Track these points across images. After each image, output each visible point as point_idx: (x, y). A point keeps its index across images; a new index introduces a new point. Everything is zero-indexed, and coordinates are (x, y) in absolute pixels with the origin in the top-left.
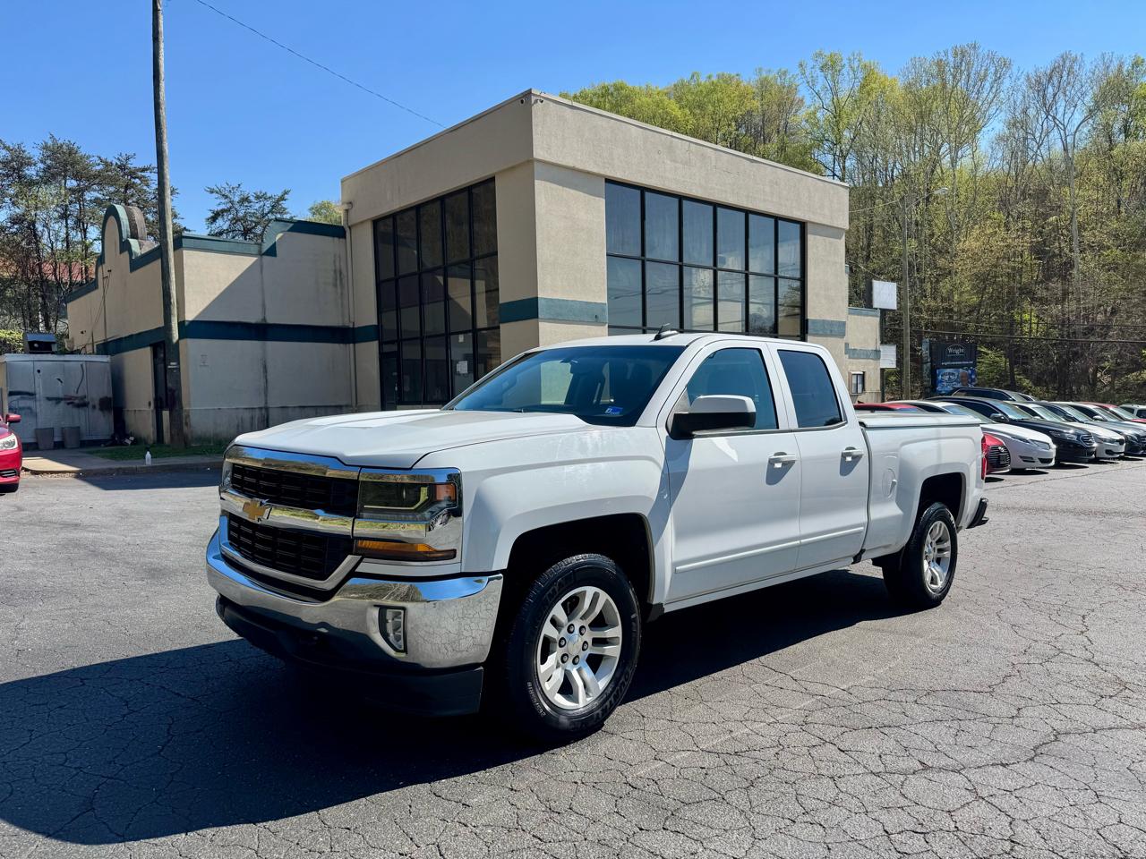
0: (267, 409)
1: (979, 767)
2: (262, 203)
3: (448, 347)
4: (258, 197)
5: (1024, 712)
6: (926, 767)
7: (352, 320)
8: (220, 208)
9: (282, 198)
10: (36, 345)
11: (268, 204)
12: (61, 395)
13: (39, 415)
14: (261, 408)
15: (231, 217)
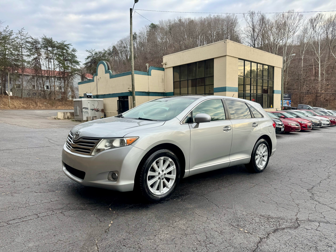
4: (99, 53)
7: (166, 91)
10: (89, 96)
11: (102, 54)
12: (93, 109)
13: (89, 113)
15: (92, 58)
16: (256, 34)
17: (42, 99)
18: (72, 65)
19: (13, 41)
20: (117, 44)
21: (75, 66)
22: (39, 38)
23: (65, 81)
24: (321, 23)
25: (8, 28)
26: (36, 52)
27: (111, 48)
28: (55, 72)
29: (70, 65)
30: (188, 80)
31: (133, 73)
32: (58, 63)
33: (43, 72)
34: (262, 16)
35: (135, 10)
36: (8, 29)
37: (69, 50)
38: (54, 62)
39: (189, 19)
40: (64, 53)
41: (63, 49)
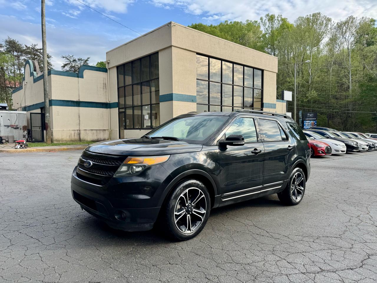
0: (80, 130)
1: (342, 270)
2: (80, 62)
3: (142, 110)
4: (79, 60)
5: (354, 246)
6: (322, 271)
7: (109, 100)
8: (66, 63)
9: (87, 60)
10: (1, 107)
11: (82, 62)
12: (9, 125)
13: (2, 131)
14: (78, 130)
15: (70, 66)
30: (133, 85)
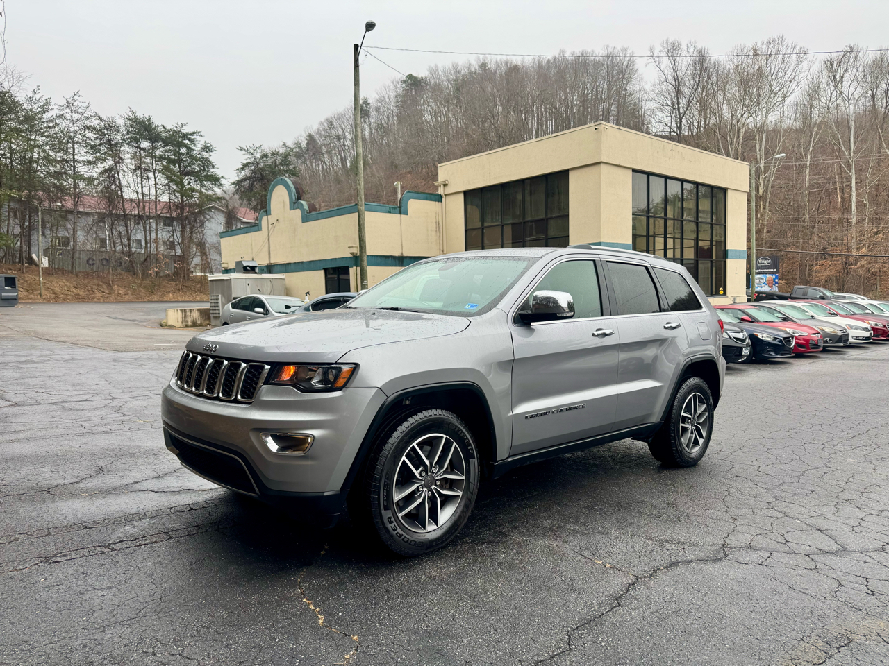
7: (445, 252)
10: (248, 268)
16: (683, 101)
17: (125, 274)
18: (202, 185)
19: (51, 124)
20: (318, 129)
21: (209, 189)
22: (118, 117)
23: (183, 227)
24: (855, 70)
25: (38, 91)
26: (111, 153)
27: (303, 139)
28: (158, 206)
29: (198, 187)
31: (363, 208)
32: (167, 182)
33: (127, 206)
34: (700, 52)
35: (365, 49)
36: (38, 96)
37: (194, 148)
38: (157, 180)
39: (507, 63)
40: (182, 154)
41: (181, 145)
